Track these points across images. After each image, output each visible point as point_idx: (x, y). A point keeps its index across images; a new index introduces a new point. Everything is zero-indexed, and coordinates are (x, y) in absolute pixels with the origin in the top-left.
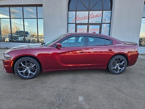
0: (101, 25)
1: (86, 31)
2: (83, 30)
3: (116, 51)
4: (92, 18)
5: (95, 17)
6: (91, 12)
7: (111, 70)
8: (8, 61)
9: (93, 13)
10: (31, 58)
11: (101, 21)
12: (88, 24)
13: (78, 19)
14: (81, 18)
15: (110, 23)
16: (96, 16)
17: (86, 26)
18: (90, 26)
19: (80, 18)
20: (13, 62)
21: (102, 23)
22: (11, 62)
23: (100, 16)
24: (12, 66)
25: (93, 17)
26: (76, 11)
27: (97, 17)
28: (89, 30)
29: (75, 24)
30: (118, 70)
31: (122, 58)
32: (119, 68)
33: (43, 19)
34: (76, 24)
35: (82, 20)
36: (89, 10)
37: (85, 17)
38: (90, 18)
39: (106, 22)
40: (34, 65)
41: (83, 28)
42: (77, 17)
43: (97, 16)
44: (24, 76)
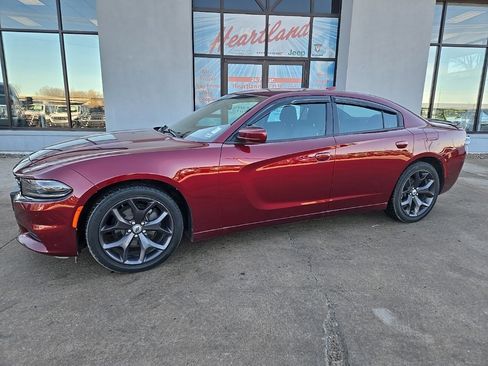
0: (306, 63)
1: (260, 84)
2: (249, 79)
3: (416, 148)
4: (276, 38)
5: (287, 37)
6: (273, 19)
7: (398, 211)
8: (60, 205)
9: (280, 22)
10: (153, 191)
11: (307, 51)
12: (266, 61)
13: (231, 41)
14: (240, 35)
15: (335, 60)
16: (290, 32)
17: (259, 67)
18: (272, 68)
19: (237, 37)
20: (81, 208)
21: (310, 59)
22: (75, 209)
23: (304, 34)
24: (75, 225)
25: (282, 37)
26: (222, 11)
27: (294, 36)
28: (270, 81)
29: (219, 59)
30: (416, 210)
31: (427, 168)
32: (420, 203)
33: (96, 34)
34: (225, 60)
35: (244, 43)
36: (266, 11)
37: (254, 34)
38: (270, 38)
39: (324, 57)
40: (165, 214)
41: (247, 72)
42: (225, 34)
43: (294, 33)
44: (127, 262)
